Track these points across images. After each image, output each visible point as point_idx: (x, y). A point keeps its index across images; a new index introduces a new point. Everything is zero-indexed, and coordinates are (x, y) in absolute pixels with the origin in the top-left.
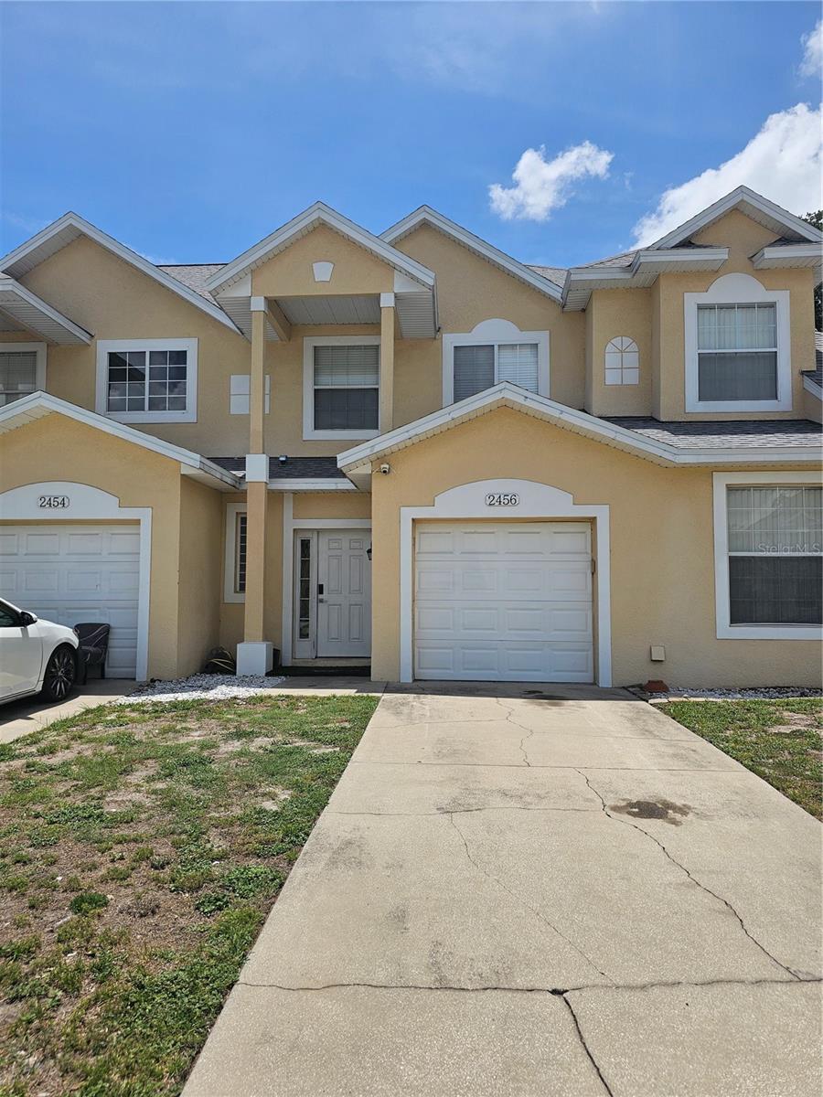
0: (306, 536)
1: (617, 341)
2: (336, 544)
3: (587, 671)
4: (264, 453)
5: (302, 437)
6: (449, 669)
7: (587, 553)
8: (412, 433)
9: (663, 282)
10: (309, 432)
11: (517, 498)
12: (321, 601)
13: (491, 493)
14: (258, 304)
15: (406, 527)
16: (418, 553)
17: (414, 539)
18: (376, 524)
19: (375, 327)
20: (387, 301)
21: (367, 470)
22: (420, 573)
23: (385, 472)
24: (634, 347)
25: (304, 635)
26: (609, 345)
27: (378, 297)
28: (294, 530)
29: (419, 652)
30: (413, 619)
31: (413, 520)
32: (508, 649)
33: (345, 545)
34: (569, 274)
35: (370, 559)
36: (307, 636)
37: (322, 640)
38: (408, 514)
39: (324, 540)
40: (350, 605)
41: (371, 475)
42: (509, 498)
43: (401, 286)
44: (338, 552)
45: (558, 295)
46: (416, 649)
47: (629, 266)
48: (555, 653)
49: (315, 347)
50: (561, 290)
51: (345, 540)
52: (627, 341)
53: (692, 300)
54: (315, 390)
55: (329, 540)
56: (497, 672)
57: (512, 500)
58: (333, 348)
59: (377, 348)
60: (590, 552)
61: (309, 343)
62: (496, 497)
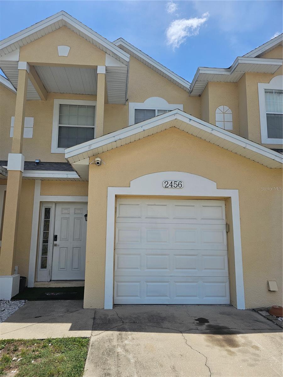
0: (48, 206)
1: (221, 108)
2: (80, 211)
3: (225, 296)
4: (21, 153)
5: (50, 151)
6: (137, 296)
7: (223, 219)
8: (117, 138)
9: (247, 77)
10: (54, 148)
11: (182, 183)
12: (56, 245)
13: (166, 179)
14: (23, 66)
15: (111, 200)
16: (119, 217)
17: (116, 208)
18: (91, 199)
19: (93, 96)
20: (101, 70)
21: (86, 162)
22: (119, 230)
23: (98, 163)
24: (230, 111)
25: (44, 266)
26: (217, 109)
27: (95, 68)
28: (41, 202)
29: (117, 285)
30: (114, 262)
31: (116, 196)
32: (176, 282)
33: (72, 211)
34: (198, 70)
35: (86, 221)
36: (45, 267)
37: (55, 268)
38: (113, 192)
39: (59, 209)
40: (73, 248)
41: (89, 165)
42: (177, 183)
43: (109, 62)
44: (67, 216)
45: (188, 86)
46: (115, 283)
47: (229, 68)
48: (206, 284)
49: (60, 104)
50: (190, 85)
51: (72, 209)
52: (226, 108)
53: (262, 87)
54: (59, 127)
55: (62, 208)
56: (168, 298)
57: (179, 185)
58: (71, 106)
59: (94, 107)
60: (225, 219)
61: (57, 102)
62: (170, 183)
